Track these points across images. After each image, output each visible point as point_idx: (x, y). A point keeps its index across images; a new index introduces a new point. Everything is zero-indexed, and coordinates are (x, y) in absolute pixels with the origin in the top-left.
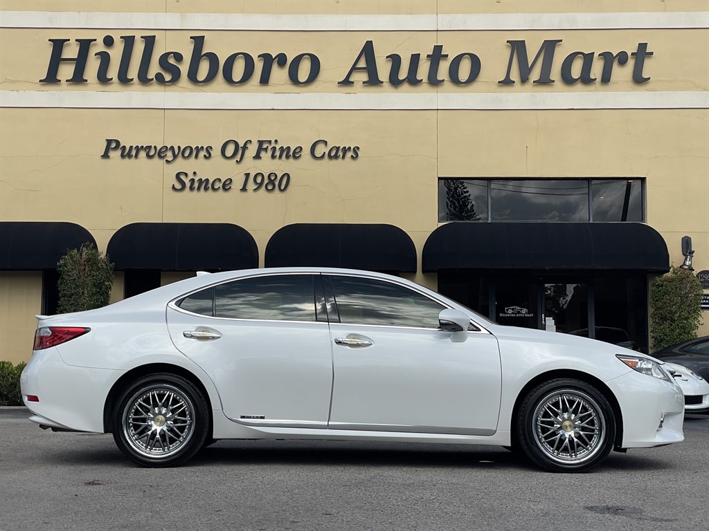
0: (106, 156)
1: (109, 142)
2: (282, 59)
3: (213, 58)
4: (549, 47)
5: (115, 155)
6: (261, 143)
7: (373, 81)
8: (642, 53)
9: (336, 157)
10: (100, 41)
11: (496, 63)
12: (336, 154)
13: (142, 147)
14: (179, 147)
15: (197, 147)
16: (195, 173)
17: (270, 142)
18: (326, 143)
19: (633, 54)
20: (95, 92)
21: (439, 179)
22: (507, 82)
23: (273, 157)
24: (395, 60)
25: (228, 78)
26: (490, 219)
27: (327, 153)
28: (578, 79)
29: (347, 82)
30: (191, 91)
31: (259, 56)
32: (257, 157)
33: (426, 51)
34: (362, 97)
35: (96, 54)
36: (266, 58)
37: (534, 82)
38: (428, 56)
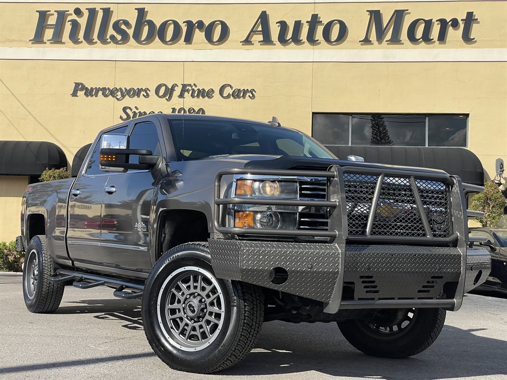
0: (74, 94)
1: (77, 84)
2: (200, 24)
3: (151, 24)
4: (399, 15)
5: (81, 93)
6: (184, 86)
7: (267, 40)
8: (470, 19)
9: (238, 97)
10: (72, 12)
11: (358, 27)
12: (238, 94)
13: (99, 88)
14: (125, 88)
15: (138, 89)
16: (136, 107)
17: (190, 85)
18: (230, 86)
19: (462, 20)
20: (68, 48)
21: (314, 113)
22: (366, 41)
23: (193, 96)
24: (283, 25)
25: (162, 38)
26: (350, 144)
27: (231, 93)
28: (420, 39)
29: (247, 41)
30: (135, 47)
31: (184, 22)
32: (181, 96)
33: (306, 18)
34: (258, 53)
35: (69, 21)
36: (189, 24)
37: (386, 41)
38: (307, 22)
